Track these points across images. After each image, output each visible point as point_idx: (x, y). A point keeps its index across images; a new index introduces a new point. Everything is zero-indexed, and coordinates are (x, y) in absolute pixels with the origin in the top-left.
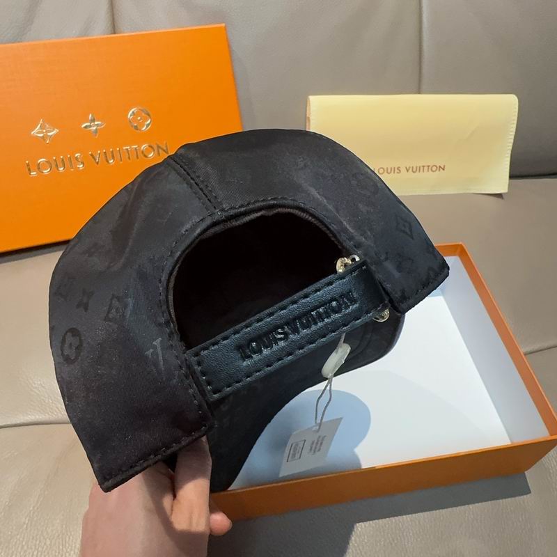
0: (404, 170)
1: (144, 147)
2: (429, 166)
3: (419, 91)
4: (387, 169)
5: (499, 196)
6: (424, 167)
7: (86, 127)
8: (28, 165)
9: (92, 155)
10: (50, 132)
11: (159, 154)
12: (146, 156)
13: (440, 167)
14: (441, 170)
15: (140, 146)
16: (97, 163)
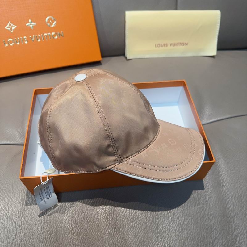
0: (169, 46)
1: (53, 33)
2: (180, 43)
3: (176, 9)
4: (161, 45)
5: (213, 57)
6: (178, 44)
7: (28, 25)
8: (4, 41)
9: (31, 37)
10: (13, 27)
11: (60, 37)
12: (54, 38)
13: (185, 44)
14: (186, 45)
15: (51, 33)
16: (33, 41)
